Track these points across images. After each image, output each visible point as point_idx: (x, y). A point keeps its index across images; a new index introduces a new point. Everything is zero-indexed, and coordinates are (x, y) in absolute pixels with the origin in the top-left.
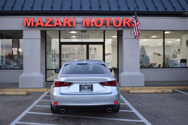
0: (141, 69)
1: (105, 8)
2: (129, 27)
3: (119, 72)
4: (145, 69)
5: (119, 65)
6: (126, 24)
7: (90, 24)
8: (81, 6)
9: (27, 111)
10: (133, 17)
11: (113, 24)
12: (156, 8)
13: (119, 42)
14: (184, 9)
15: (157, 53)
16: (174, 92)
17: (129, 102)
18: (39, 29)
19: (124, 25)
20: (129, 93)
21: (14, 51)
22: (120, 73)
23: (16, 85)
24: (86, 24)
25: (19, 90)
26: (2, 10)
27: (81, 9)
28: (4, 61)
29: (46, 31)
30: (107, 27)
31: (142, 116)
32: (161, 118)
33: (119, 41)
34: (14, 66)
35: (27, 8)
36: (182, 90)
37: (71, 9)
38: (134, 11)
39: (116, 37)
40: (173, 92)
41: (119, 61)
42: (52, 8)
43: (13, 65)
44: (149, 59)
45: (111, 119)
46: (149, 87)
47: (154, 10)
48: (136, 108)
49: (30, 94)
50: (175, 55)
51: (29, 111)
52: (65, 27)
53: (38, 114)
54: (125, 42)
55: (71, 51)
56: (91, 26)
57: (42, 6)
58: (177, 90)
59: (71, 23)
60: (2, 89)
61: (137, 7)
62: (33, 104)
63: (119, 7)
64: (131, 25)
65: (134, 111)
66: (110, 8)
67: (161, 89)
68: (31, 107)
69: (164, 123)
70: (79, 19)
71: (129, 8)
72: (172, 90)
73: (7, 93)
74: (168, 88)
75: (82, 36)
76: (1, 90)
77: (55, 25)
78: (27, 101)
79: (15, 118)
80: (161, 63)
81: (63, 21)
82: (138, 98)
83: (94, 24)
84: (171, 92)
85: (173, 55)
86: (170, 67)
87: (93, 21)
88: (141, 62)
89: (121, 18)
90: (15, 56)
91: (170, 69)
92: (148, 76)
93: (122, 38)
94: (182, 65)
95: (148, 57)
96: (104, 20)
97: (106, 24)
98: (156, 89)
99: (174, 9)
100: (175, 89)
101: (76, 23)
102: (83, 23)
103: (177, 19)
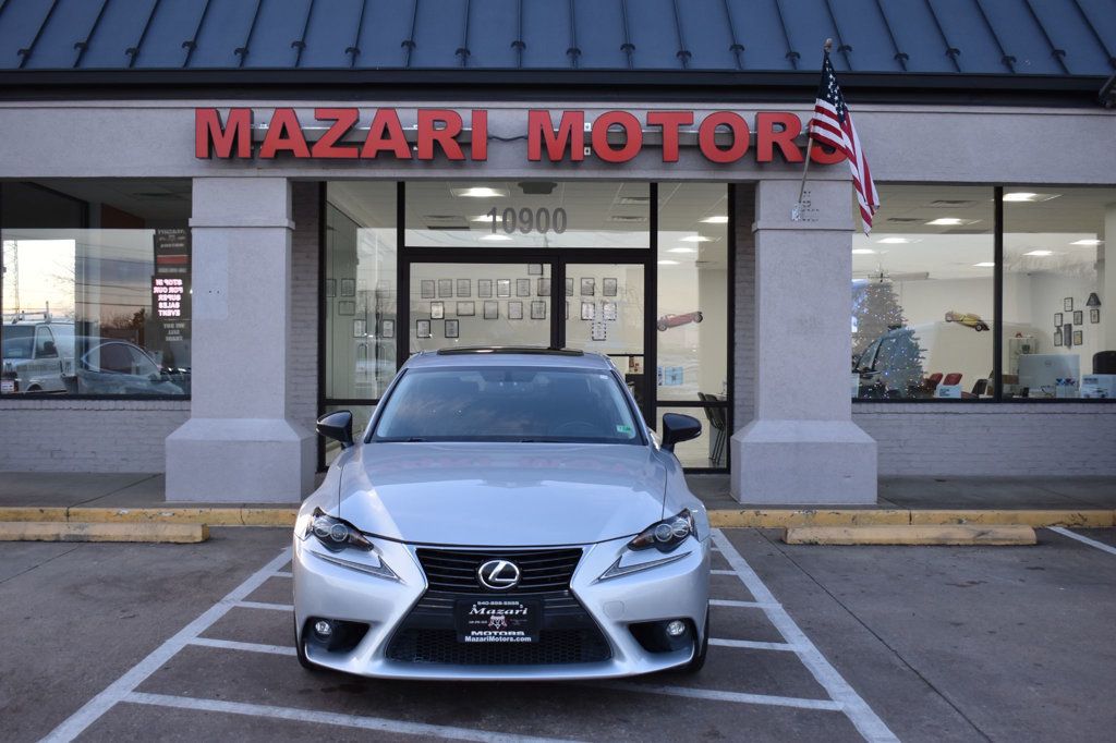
0: (864, 407)
1: (657, 56)
2: (791, 166)
3: (737, 422)
4: (885, 407)
5: (737, 383)
6: (776, 146)
7: (568, 146)
8: (520, 46)
9: (189, 636)
10: (813, 107)
11: (698, 146)
12: (952, 53)
13: (738, 250)
14: (1113, 64)
15: (970, 316)
16: (1045, 539)
17: (779, 593)
18: (279, 172)
19: (765, 152)
20: (782, 541)
21: (165, 297)
22: (742, 426)
23: (148, 487)
24: (544, 145)
25: (167, 513)
27: (521, 59)
28: (95, 350)
29: (322, 186)
30: (668, 162)
31: (838, 676)
32: (946, 693)
33: (738, 243)
34: (154, 380)
35: (217, 55)
36: (1098, 532)
37: (465, 60)
38: (824, 74)
39: (724, 220)
40: (1039, 543)
41: (737, 360)
42: (355, 52)
43: (145, 377)
44: (914, 351)
46: (905, 512)
47: (941, 66)
48: (811, 631)
49: (224, 539)
50: (1069, 326)
51: (201, 636)
52: (427, 163)
53: (247, 653)
54: (769, 249)
55: (474, 297)
56: (575, 158)
57: (301, 46)
58: (1069, 527)
59: (462, 140)
60: (72, 510)
61: (844, 50)
62: (229, 596)
63: (737, 49)
64: (803, 149)
65: (799, 644)
66: (684, 54)
67: (969, 520)
68: (217, 612)
70: (508, 117)
71: (793, 56)
72: (1035, 530)
73: (97, 530)
74: (1015, 517)
75: (526, 216)
76: (68, 515)
77: (369, 151)
78: (200, 579)
79: (121, 671)
80: (985, 373)
81: (415, 127)
82: (834, 572)
83: (591, 145)
84: (1029, 543)
85: (1062, 328)
86: (1031, 396)
87: (588, 127)
88: (870, 367)
89: (748, 113)
90: (168, 326)
91: (1032, 406)
92: (901, 447)
93: (754, 229)
94: (1103, 387)
95: (914, 336)
96: (648, 125)
97: (660, 147)
98: (944, 523)
99: (1060, 62)
100: (1054, 525)
101: (490, 138)
102: (526, 138)
103: (1073, 119)
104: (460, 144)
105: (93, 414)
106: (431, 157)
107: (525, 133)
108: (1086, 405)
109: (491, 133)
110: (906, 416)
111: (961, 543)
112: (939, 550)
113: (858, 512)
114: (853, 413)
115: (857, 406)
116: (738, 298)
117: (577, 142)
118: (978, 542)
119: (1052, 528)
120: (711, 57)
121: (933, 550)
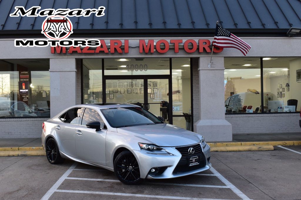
0: (228, 116)
1: (172, 25)
2: (208, 53)
3: (194, 120)
4: (233, 116)
5: (194, 110)
6: (204, 48)
7: (150, 49)
8: (136, 22)
9: (65, 177)
10: (213, 38)
11: (184, 48)
12: (249, 23)
13: (193, 75)
14: (291, 25)
15: (254, 90)
16: (276, 149)
18: (73, 57)
19: (201, 50)
22: (196, 122)
24: (143, 49)
26: (18, 28)
27: (136, 26)
30: (176, 53)
31: (227, 181)
32: (253, 184)
33: (193, 73)
36: (290, 147)
37: (122, 27)
39: (188, 66)
40: (275, 150)
41: (194, 104)
42: (92, 25)
44: (239, 100)
45: (185, 185)
46: (240, 143)
48: (219, 171)
50: (281, 92)
51: (68, 177)
52: (113, 54)
54: (203, 75)
56: (151, 52)
57: (78, 23)
58: (282, 146)
59: (122, 48)
60: (19, 148)
61: (221, 23)
62: (71, 168)
63: (193, 23)
64: (211, 49)
65: (217, 174)
66: (179, 24)
67: (256, 144)
68: (69, 171)
69: (257, 189)
70: (134, 41)
71: (208, 25)
72: (273, 146)
73: (29, 153)
75: (137, 66)
76: (19, 149)
79: (52, 185)
80: (259, 106)
81: (109, 44)
82: (223, 158)
83: (156, 49)
84: (272, 149)
85: (279, 93)
86: (271, 112)
87: (155, 44)
88: (228, 105)
89: (196, 40)
90: (24, 96)
91: (272, 114)
92: (238, 126)
93: (198, 70)
94: (290, 109)
95: (239, 96)
96: (171, 43)
97: (174, 49)
98: (250, 145)
99: (277, 25)
100: (278, 145)
101: (129, 47)
102: (139, 47)
103: (280, 40)
104: (121, 49)
105: (20, 122)
106: (114, 52)
107: (138, 46)
108: (286, 114)
109: (130, 46)
110: (239, 118)
111: (255, 150)
112: (249, 152)
113: (228, 143)
114: (225, 117)
115: (226, 115)
116: (194, 88)
117: (152, 48)
118: (259, 150)
119: (278, 146)
120: (186, 25)
121: (248, 152)
